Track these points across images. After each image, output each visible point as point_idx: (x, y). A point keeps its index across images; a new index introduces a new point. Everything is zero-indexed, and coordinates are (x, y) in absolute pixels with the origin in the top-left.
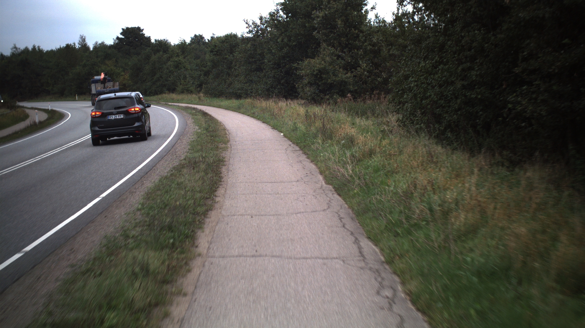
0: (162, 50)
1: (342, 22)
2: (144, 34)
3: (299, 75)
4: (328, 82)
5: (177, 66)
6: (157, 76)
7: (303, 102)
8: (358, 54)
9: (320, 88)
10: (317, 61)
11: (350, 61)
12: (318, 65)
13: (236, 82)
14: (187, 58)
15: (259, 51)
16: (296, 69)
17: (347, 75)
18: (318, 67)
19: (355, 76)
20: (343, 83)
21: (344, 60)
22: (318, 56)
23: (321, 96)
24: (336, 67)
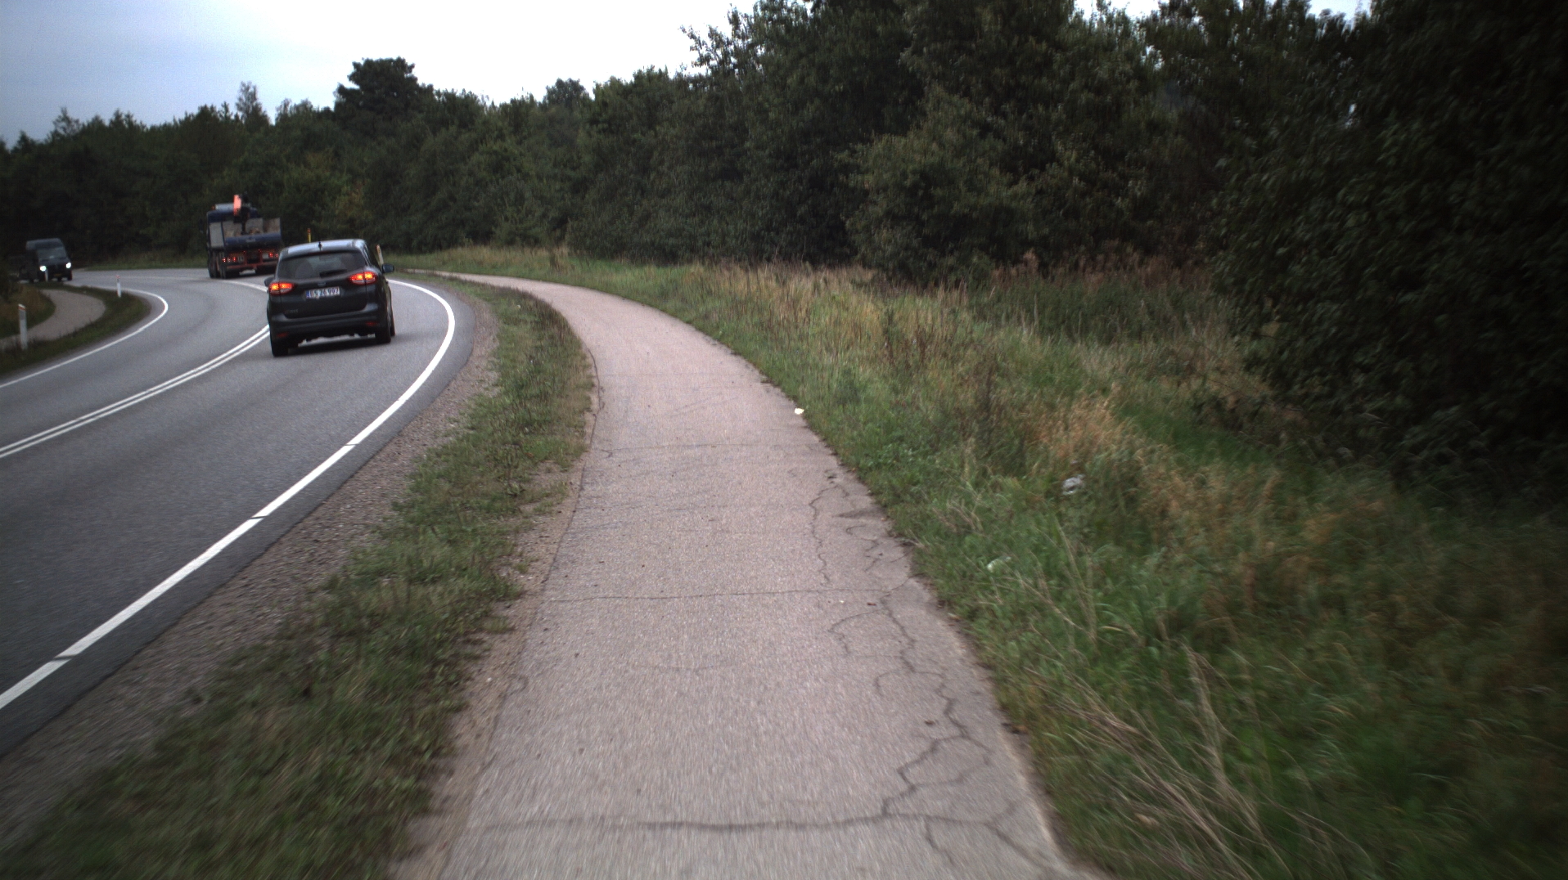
0: (456, 122)
1: (995, 15)
2: (416, 79)
3: (854, 190)
4: (952, 212)
5: (499, 166)
6: (441, 195)
7: (869, 275)
8: (1048, 119)
9: (926, 231)
10: (916, 143)
11: (1021, 142)
12: (918, 157)
13: (662, 213)
14: (526, 142)
15: (731, 118)
16: (846, 169)
17: (1015, 188)
18: (920, 162)
19: (1040, 192)
20: (1003, 216)
21: (1004, 140)
22: (919, 127)
23: (930, 257)
24: (980, 161)
